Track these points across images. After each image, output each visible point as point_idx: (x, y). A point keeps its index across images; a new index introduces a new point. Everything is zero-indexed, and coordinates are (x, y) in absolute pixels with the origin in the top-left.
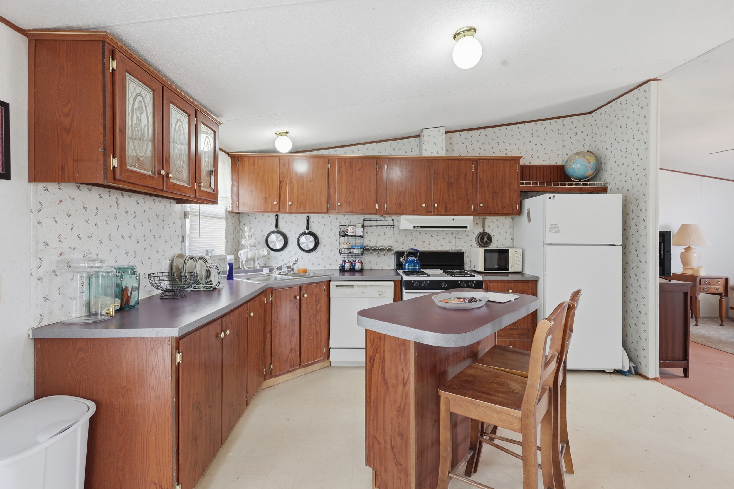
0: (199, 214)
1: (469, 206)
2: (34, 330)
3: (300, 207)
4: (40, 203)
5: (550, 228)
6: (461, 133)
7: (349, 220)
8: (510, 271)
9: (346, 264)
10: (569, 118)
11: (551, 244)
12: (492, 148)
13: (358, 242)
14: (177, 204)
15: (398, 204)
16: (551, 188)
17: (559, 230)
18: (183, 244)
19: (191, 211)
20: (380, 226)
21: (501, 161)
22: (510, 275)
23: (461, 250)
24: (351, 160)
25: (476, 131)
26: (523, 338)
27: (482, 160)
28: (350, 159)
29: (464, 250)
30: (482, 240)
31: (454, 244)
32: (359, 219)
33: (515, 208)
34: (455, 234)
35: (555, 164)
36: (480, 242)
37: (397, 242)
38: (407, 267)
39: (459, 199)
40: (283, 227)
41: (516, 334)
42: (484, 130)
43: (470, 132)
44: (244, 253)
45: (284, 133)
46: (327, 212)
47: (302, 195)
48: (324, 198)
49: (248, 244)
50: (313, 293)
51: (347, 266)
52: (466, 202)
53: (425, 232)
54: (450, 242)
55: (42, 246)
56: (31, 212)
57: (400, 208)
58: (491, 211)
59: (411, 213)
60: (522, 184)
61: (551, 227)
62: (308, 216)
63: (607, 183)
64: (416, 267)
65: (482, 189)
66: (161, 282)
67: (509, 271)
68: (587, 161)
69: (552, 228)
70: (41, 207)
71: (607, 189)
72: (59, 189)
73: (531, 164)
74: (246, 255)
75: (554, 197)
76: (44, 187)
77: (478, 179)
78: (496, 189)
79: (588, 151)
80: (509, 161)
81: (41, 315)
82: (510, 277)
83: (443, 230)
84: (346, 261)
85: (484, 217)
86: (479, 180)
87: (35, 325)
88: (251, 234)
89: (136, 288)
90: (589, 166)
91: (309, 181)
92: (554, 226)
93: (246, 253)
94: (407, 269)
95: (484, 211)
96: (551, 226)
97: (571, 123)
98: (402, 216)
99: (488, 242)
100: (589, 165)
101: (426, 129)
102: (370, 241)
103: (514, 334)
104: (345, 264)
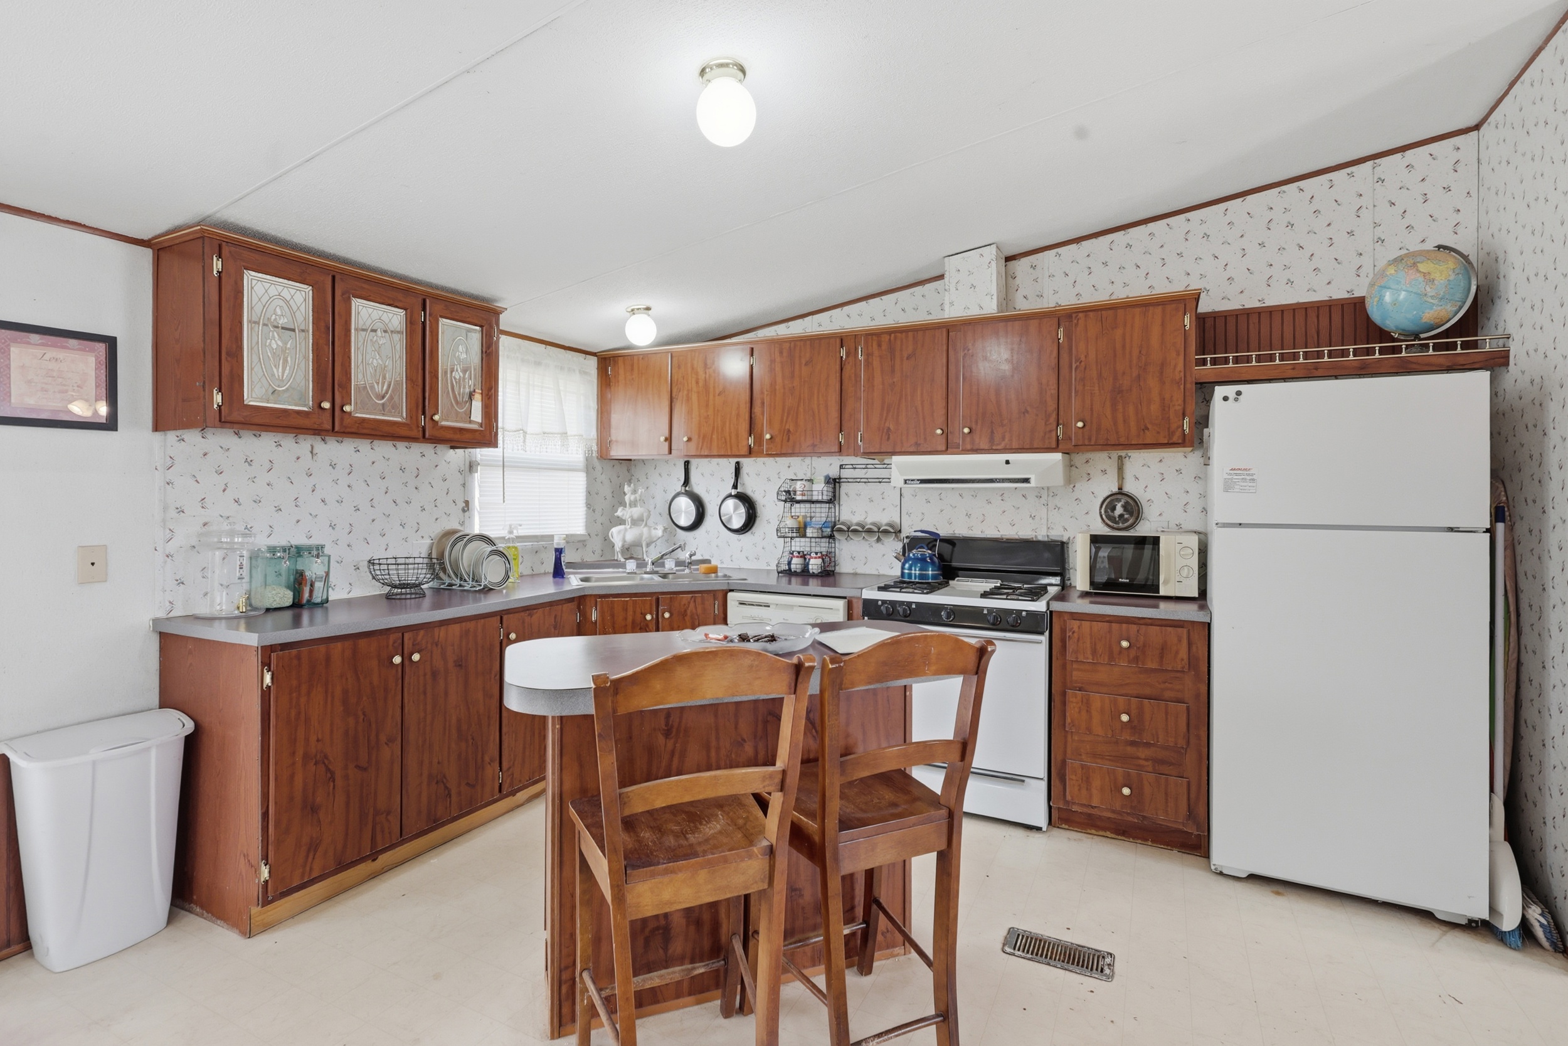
0: (502, 463)
1: (1048, 430)
2: (156, 621)
3: (702, 446)
4: (171, 457)
5: (1226, 481)
6: (1060, 250)
7: (813, 469)
8: (1162, 592)
9: (794, 559)
10: (1399, 155)
11: (1240, 524)
12: (1145, 275)
13: (821, 514)
14: (452, 450)
15: (885, 431)
16: (1293, 369)
17: (1254, 484)
18: (467, 513)
19: (481, 460)
20: (850, 480)
21: (1137, 310)
22: (1163, 605)
23: (1062, 536)
24: (792, 344)
25: (1101, 238)
26: (1166, 772)
27: (1083, 312)
28: (790, 342)
29: (1069, 538)
30: (1110, 513)
31: (1044, 521)
32: (831, 465)
33: (1178, 427)
34: (1045, 496)
35: (1347, 296)
36: (1104, 516)
37: (909, 514)
38: (906, 571)
39: (1024, 413)
40: (698, 485)
41: (1146, 760)
42: (1122, 232)
43: (1084, 243)
44: (619, 532)
45: (640, 309)
46: (750, 453)
47: (706, 422)
48: (744, 426)
49: (627, 517)
50: (685, 611)
51: (796, 564)
52: (1042, 419)
53: (973, 493)
54: (1033, 517)
55: (172, 513)
56: (156, 469)
57: (888, 438)
58: (1107, 439)
59: (911, 449)
60: (1203, 362)
61: (1231, 477)
62: (738, 463)
63: (1508, 338)
64: (927, 572)
65: (1084, 385)
66: (400, 572)
67: (1159, 593)
68: (1421, 279)
69: (1232, 479)
70: (173, 463)
71: (1508, 357)
72: (203, 437)
73: (1263, 305)
74: (621, 535)
75: (1239, 393)
76: (178, 437)
77: (1074, 360)
78: (1121, 382)
79: (1439, 247)
80: (1160, 307)
81: (170, 602)
82: (1165, 611)
83: (1016, 488)
84: (794, 553)
85: (1123, 453)
86: (1075, 363)
87: (161, 614)
88: (636, 498)
89: (322, 578)
90: (1430, 291)
91: (717, 394)
92: (1240, 475)
93: (622, 533)
94: (906, 576)
95: (1090, 439)
96: (1230, 474)
97: (1407, 171)
98: (893, 457)
99: (1126, 516)
100: (1428, 289)
101: (949, 256)
102: (853, 513)
103: (1138, 758)
104: (792, 558)
